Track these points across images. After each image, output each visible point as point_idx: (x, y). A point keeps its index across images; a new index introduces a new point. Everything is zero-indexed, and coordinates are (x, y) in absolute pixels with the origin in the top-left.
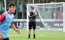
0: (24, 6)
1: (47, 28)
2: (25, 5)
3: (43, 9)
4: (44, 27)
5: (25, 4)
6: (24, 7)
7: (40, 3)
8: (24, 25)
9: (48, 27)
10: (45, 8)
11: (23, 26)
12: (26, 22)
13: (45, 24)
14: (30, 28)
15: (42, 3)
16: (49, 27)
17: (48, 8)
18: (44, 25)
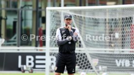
0: (37, 11)
1: (99, 72)
2: (39, 10)
3: (87, 20)
4: (92, 69)
5: (41, 8)
7: (80, 5)
9: (100, 68)
10: (91, 17)
11: (35, 64)
13: (93, 59)
15: (85, 5)
16: (102, 69)
17: (100, 17)
18: (90, 62)
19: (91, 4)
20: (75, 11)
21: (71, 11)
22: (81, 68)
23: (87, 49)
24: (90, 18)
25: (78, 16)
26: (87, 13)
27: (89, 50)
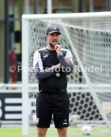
0: (6, 21)
2: (10, 19)
3: (91, 36)
4: (101, 119)
5: (12, 16)
6: (8, 28)
7: (80, 11)
8: (7, 109)
10: (99, 30)
11: (4, 112)
12: (19, 95)
14: (43, 124)
15: (88, 11)
19: (98, 8)
20: (71, 21)
21: (64, 20)
22: (82, 117)
23: (93, 85)
24: (97, 32)
25: (77, 29)
26: (92, 24)
27: (96, 88)
